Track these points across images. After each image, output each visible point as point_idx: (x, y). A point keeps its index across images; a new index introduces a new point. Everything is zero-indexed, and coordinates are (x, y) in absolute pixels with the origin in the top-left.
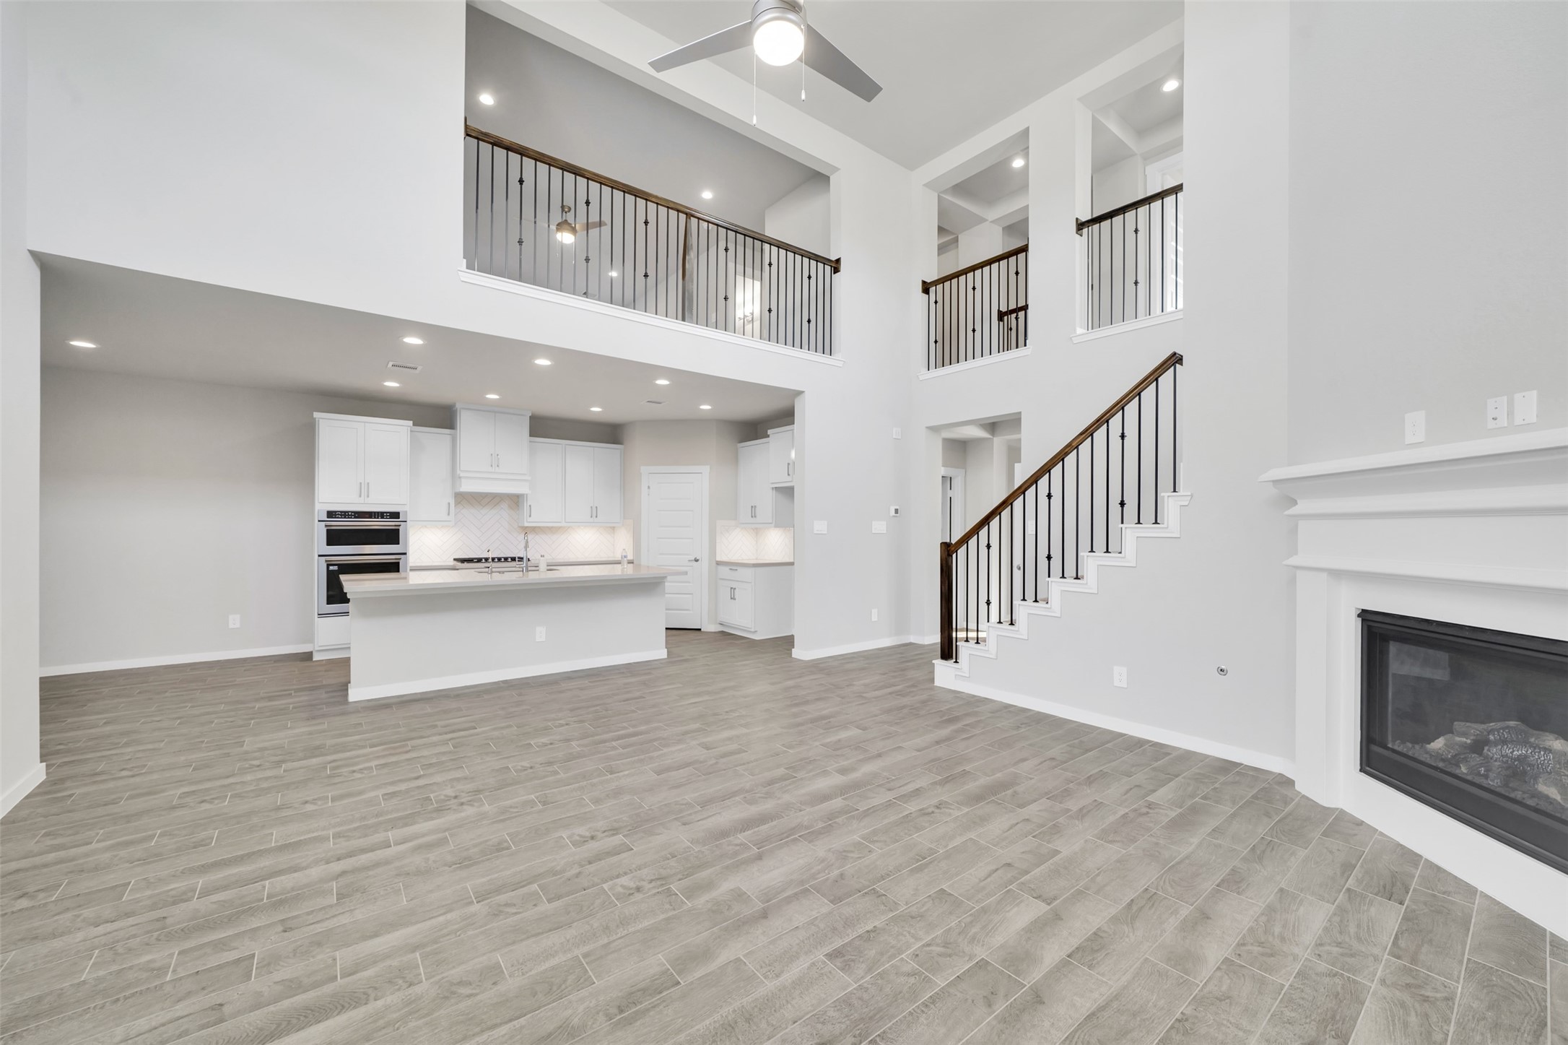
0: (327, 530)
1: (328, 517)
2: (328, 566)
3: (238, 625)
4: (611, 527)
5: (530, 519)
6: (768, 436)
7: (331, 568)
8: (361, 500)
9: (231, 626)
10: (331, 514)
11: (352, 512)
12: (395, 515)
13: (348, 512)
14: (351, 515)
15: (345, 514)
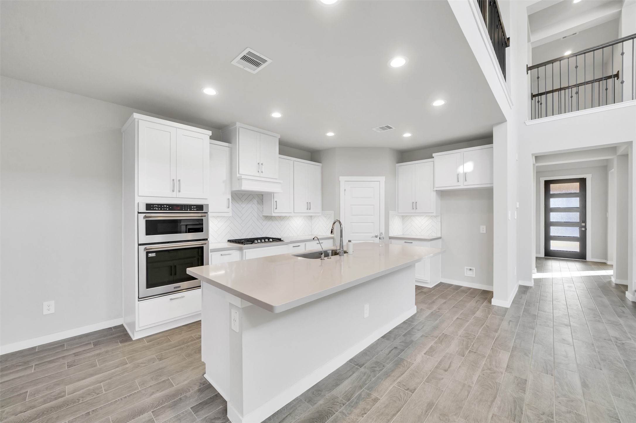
0: (146, 221)
1: (147, 210)
2: (148, 253)
3: (52, 311)
4: (310, 216)
5: (276, 211)
6: (433, 157)
7: (150, 255)
8: (174, 194)
9: (46, 312)
10: (149, 207)
11: (167, 205)
12: (200, 208)
13: (164, 205)
14: (166, 207)
15: (161, 207)
